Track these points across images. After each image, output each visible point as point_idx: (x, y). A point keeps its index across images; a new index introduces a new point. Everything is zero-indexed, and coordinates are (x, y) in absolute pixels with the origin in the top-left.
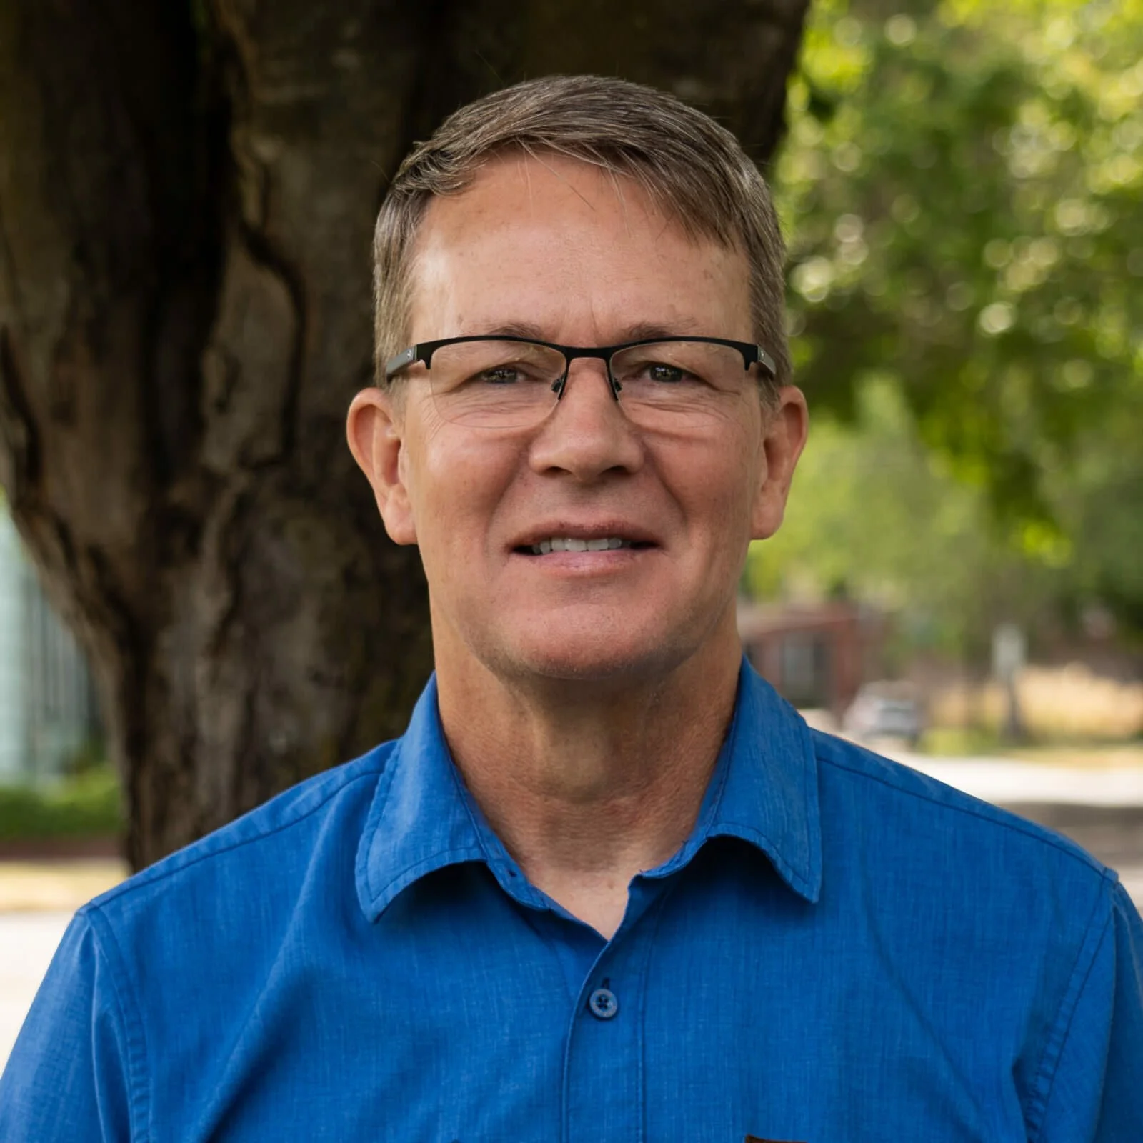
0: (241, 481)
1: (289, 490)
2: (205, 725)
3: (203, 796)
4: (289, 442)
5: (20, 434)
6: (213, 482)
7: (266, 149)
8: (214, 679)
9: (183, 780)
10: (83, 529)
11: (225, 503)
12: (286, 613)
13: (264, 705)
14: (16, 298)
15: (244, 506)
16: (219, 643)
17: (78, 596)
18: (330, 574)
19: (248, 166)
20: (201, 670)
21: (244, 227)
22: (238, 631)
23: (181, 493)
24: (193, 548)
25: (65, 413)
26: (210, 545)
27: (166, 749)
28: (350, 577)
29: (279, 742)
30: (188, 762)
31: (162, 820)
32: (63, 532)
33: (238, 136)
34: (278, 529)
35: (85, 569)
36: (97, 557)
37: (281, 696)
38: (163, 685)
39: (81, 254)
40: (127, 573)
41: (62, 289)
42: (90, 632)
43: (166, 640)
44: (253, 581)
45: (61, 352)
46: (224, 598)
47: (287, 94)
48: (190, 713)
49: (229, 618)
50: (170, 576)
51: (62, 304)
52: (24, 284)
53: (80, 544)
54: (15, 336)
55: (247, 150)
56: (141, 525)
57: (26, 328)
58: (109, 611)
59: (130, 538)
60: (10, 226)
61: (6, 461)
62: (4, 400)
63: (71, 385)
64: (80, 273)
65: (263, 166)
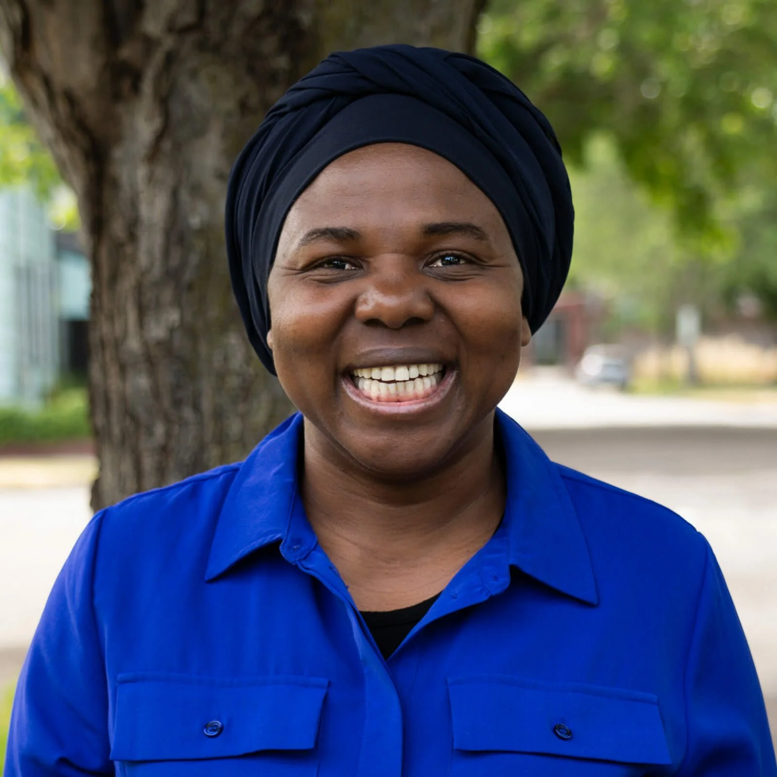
0: (169, 42)
1: (202, 46)
2: (144, 211)
3: (143, 259)
4: (202, 13)
5: (17, 15)
6: (150, 44)
8: (151, 179)
9: (129, 249)
10: (60, 79)
11: (158, 57)
12: (200, 132)
13: (184, 196)
15: (170, 59)
16: (154, 154)
17: (57, 125)
18: (230, 104)
20: (141, 172)
22: (167, 145)
23: (128, 52)
24: (136, 88)
26: (147, 87)
27: (117, 227)
28: (243, 106)
29: (195, 221)
30: (132, 237)
31: (115, 277)
32: (47, 82)
34: (194, 75)
35: (62, 107)
36: (70, 98)
37: (197, 190)
38: (115, 184)
40: (91, 108)
42: (64, 151)
43: (117, 153)
44: (177, 110)
46: (157, 123)
48: (134, 204)
49: (160, 136)
50: (121, 109)
53: (58, 89)
56: (100, 74)
58: (78, 134)
59: (93, 84)
61: (7, 37)
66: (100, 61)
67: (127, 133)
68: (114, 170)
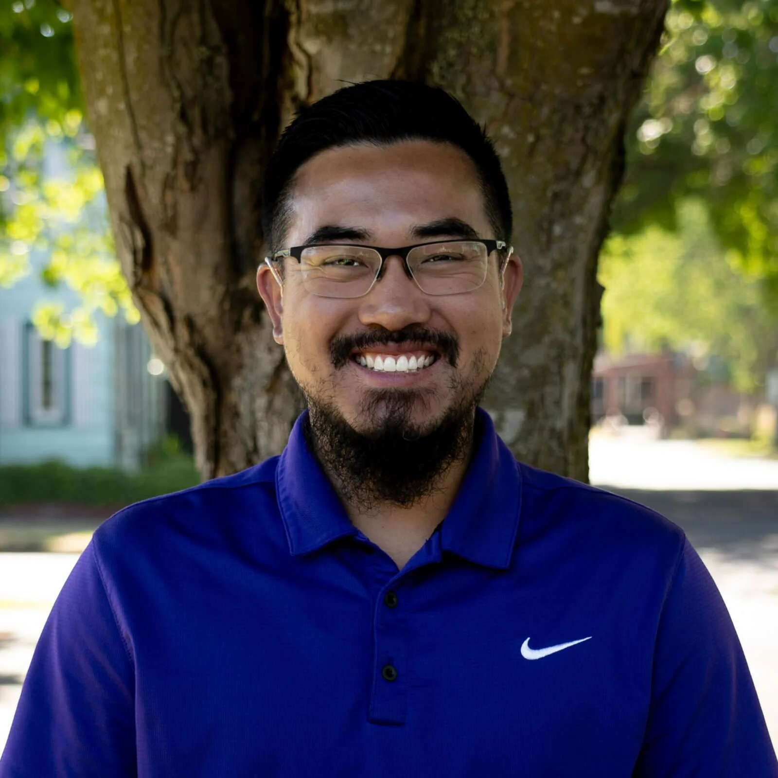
2: (262, 441)
5: (140, 241)
7: (312, 46)
8: (269, 409)
10: (180, 306)
14: (139, 145)
16: (273, 383)
17: (176, 350)
19: (299, 56)
20: (261, 402)
21: (295, 99)
23: (248, 281)
24: (257, 318)
25: (171, 226)
27: (236, 455)
32: (168, 306)
33: (292, 36)
35: (183, 332)
36: (190, 323)
38: (237, 415)
39: (183, 116)
40: (211, 334)
41: (170, 139)
43: (237, 382)
45: (168, 184)
47: (328, 8)
48: (254, 432)
49: (280, 366)
50: (241, 338)
51: (169, 150)
52: (143, 135)
53: (179, 315)
54: (137, 171)
55: (299, 46)
56: (221, 303)
57: (143, 165)
58: (197, 362)
59: (213, 312)
60: (134, 96)
61: (128, 258)
62: (127, 216)
63: (175, 206)
64: (182, 129)
65: (309, 56)
66: (221, 289)
67: (247, 361)
68: (232, 397)
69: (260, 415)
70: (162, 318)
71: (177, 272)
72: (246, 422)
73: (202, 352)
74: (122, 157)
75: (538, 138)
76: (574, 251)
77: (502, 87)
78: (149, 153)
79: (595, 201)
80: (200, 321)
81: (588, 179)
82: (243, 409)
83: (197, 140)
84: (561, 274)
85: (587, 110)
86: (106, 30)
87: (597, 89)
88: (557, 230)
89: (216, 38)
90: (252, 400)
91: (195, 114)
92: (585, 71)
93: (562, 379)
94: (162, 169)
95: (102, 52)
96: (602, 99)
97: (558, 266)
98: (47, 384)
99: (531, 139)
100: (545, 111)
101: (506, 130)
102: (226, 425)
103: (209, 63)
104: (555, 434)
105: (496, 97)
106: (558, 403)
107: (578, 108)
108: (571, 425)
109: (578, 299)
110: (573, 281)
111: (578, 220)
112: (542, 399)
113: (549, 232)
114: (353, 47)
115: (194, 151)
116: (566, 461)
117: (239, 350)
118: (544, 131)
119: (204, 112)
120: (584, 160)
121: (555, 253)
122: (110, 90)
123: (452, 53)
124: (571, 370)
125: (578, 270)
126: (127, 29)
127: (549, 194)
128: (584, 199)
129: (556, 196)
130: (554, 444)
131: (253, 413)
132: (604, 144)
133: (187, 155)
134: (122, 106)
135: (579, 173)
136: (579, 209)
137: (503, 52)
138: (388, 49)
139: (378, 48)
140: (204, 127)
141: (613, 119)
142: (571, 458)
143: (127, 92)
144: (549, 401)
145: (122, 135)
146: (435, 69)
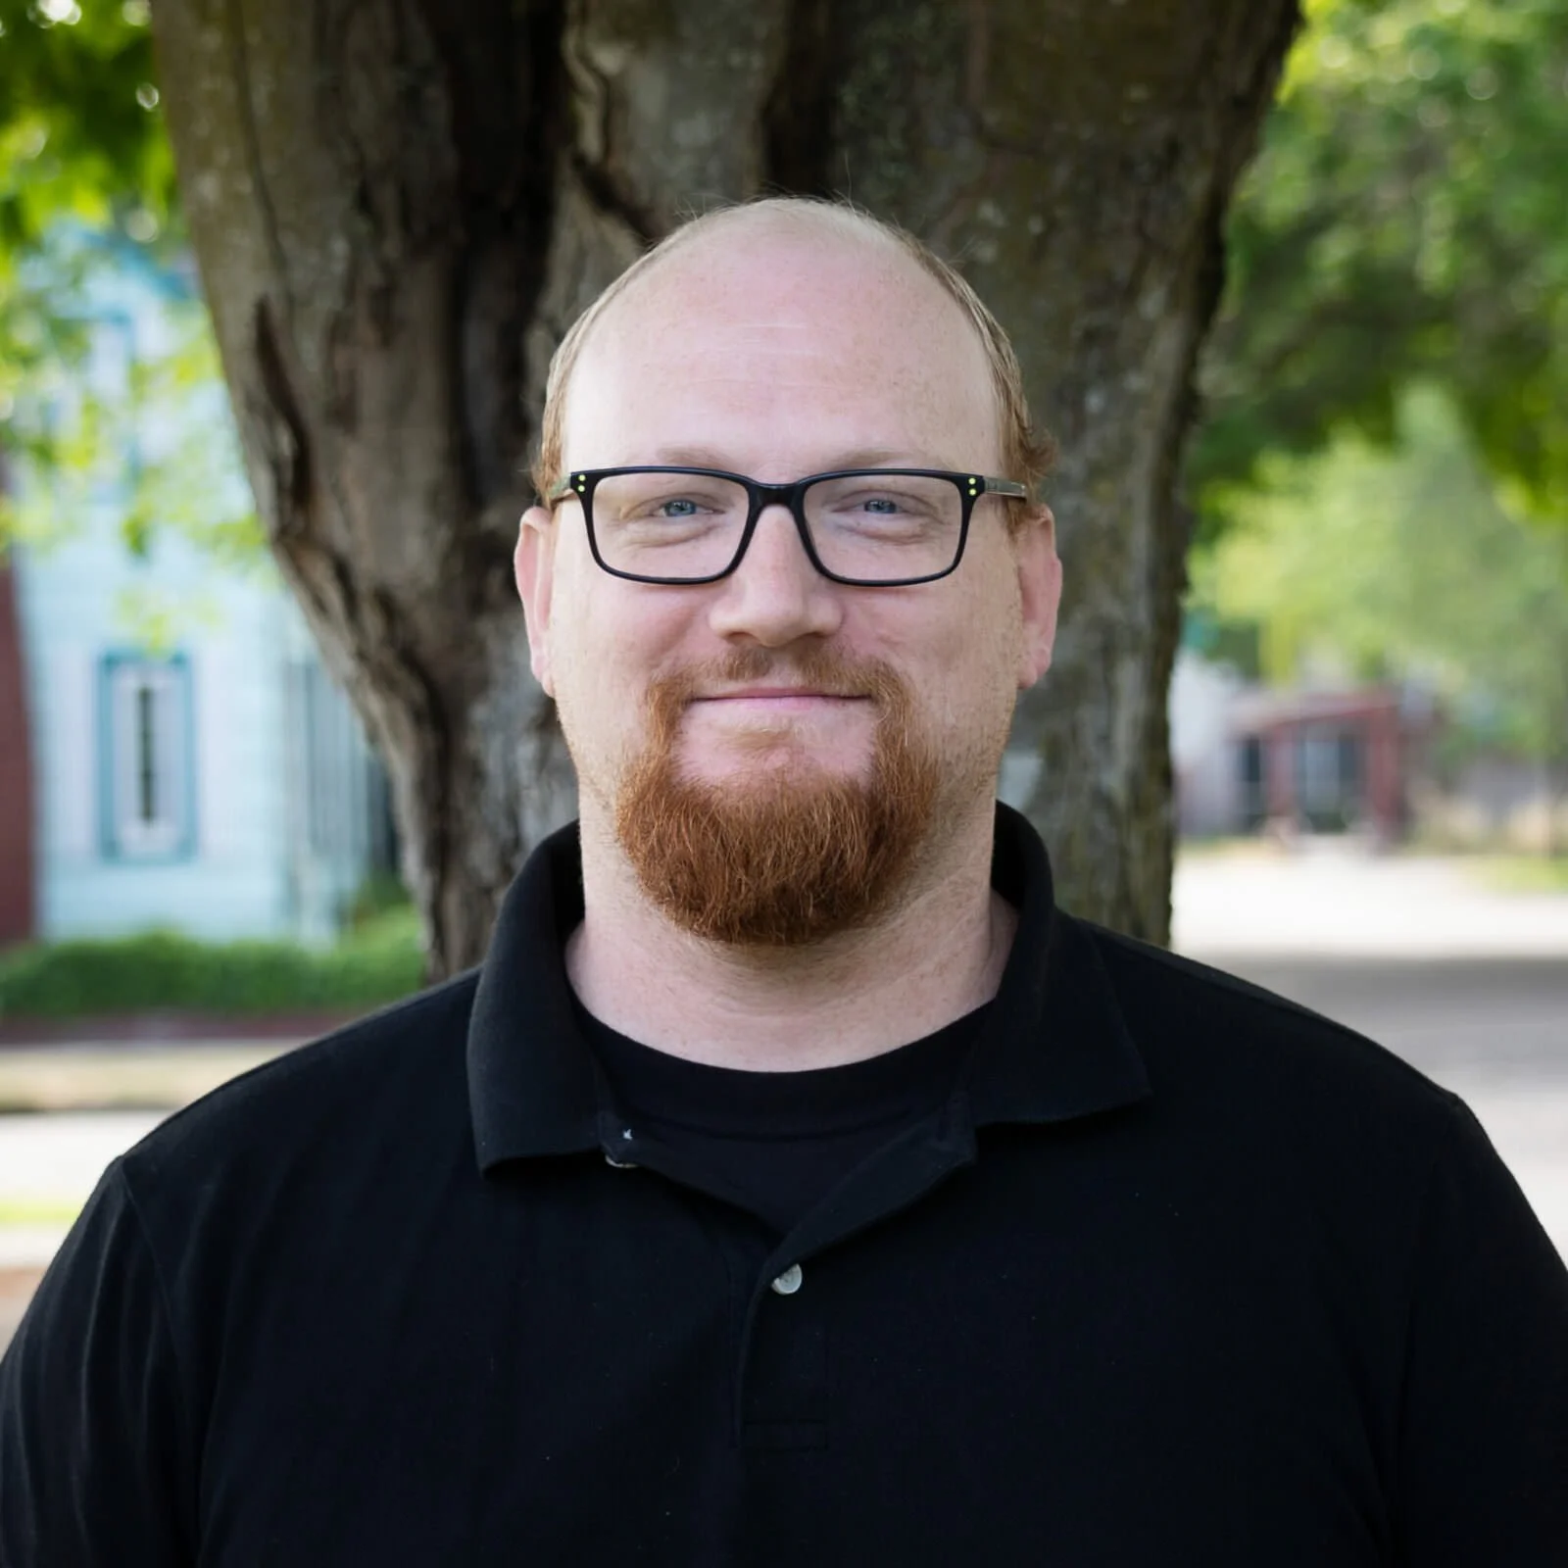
5: (285, 443)
7: (609, 59)
10: (367, 568)
14: (279, 261)
17: (361, 656)
19: (586, 80)
20: (526, 750)
21: (580, 161)
23: (495, 517)
25: (344, 414)
27: (480, 856)
32: (343, 572)
33: (570, 43)
35: (372, 620)
36: (386, 602)
38: (477, 773)
39: (364, 202)
40: (428, 625)
41: (340, 247)
42: (376, 705)
43: (479, 713)
45: (337, 332)
48: (513, 809)
50: (485, 627)
51: (339, 268)
52: (289, 242)
53: (363, 586)
54: (277, 311)
55: (586, 60)
56: (445, 560)
57: (291, 300)
58: (401, 675)
59: (430, 576)
60: (270, 166)
61: (265, 479)
62: (262, 396)
63: (352, 376)
64: (362, 226)
65: (605, 80)
66: (444, 534)
67: (498, 672)
68: (473, 744)
69: (525, 774)
70: (334, 596)
71: (359, 503)
72: (497, 789)
73: (410, 658)
74: (249, 284)
75: (1052, 225)
76: (1127, 444)
77: (979, 130)
78: (300, 276)
79: (1167, 345)
80: (404, 596)
81: (1152, 303)
82: (493, 764)
83: (392, 247)
84: (1104, 487)
85: (1145, 170)
86: (212, 40)
87: (1162, 127)
88: (1094, 402)
89: (424, 50)
90: (509, 747)
91: (387, 197)
92: (1138, 93)
93: (1111, 692)
94: (326, 304)
95: (207, 84)
96: (1173, 150)
97: (1096, 472)
98: (147, 777)
99: (1036, 226)
100: (1062, 174)
101: (988, 212)
102: (459, 797)
103: (411, 98)
104: (1102, 800)
105: (966, 150)
106: (1105, 739)
107: (1127, 166)
108: (1134, 782)
109: (1140, 537)
110: (1127, 503)
111: (1135, 382)
112: (1074, 730)
113: (1078, 406)
114: (688, 59)
115: (386, 268)
116: (1124, 853)
117: (481, 651)
118: (1061, 212)
119: (404, 193)
120: (1140, 267)
121: (1091, 447)
122: (223, 156)
123: (880, 64)
124: (1129, 675)
125: (1138, 482)
126: (253, 37)
127: (1076, 334)
128: (1146, 341)
129: (1091, 337)
130: (1101, 820)
131: (510, 773)
132: (1181, 235)
133: (373, 277)
134: (246, 186)
135: (1131, 292)
136: (1136, 360)
137: (978, 62)
138: (757, 61)
139: (736, 59)
140: (406, 221)
141: (1196, 185)
142: (1135, 845)
143: (254, 159)
144: (1089, 735)
145: (246, 241)
146: (849, 96)
